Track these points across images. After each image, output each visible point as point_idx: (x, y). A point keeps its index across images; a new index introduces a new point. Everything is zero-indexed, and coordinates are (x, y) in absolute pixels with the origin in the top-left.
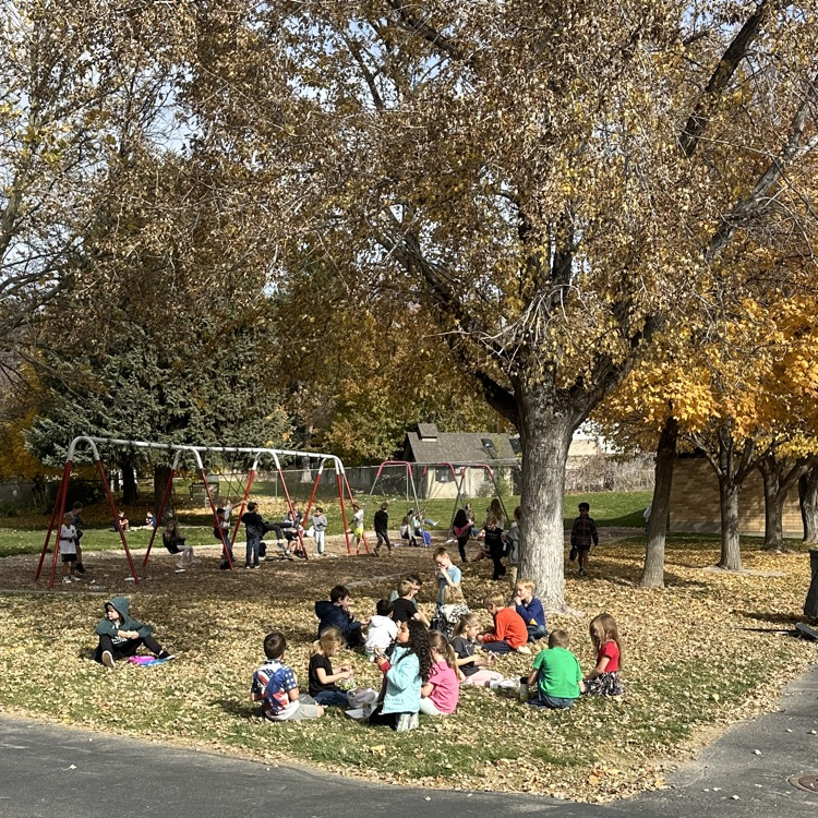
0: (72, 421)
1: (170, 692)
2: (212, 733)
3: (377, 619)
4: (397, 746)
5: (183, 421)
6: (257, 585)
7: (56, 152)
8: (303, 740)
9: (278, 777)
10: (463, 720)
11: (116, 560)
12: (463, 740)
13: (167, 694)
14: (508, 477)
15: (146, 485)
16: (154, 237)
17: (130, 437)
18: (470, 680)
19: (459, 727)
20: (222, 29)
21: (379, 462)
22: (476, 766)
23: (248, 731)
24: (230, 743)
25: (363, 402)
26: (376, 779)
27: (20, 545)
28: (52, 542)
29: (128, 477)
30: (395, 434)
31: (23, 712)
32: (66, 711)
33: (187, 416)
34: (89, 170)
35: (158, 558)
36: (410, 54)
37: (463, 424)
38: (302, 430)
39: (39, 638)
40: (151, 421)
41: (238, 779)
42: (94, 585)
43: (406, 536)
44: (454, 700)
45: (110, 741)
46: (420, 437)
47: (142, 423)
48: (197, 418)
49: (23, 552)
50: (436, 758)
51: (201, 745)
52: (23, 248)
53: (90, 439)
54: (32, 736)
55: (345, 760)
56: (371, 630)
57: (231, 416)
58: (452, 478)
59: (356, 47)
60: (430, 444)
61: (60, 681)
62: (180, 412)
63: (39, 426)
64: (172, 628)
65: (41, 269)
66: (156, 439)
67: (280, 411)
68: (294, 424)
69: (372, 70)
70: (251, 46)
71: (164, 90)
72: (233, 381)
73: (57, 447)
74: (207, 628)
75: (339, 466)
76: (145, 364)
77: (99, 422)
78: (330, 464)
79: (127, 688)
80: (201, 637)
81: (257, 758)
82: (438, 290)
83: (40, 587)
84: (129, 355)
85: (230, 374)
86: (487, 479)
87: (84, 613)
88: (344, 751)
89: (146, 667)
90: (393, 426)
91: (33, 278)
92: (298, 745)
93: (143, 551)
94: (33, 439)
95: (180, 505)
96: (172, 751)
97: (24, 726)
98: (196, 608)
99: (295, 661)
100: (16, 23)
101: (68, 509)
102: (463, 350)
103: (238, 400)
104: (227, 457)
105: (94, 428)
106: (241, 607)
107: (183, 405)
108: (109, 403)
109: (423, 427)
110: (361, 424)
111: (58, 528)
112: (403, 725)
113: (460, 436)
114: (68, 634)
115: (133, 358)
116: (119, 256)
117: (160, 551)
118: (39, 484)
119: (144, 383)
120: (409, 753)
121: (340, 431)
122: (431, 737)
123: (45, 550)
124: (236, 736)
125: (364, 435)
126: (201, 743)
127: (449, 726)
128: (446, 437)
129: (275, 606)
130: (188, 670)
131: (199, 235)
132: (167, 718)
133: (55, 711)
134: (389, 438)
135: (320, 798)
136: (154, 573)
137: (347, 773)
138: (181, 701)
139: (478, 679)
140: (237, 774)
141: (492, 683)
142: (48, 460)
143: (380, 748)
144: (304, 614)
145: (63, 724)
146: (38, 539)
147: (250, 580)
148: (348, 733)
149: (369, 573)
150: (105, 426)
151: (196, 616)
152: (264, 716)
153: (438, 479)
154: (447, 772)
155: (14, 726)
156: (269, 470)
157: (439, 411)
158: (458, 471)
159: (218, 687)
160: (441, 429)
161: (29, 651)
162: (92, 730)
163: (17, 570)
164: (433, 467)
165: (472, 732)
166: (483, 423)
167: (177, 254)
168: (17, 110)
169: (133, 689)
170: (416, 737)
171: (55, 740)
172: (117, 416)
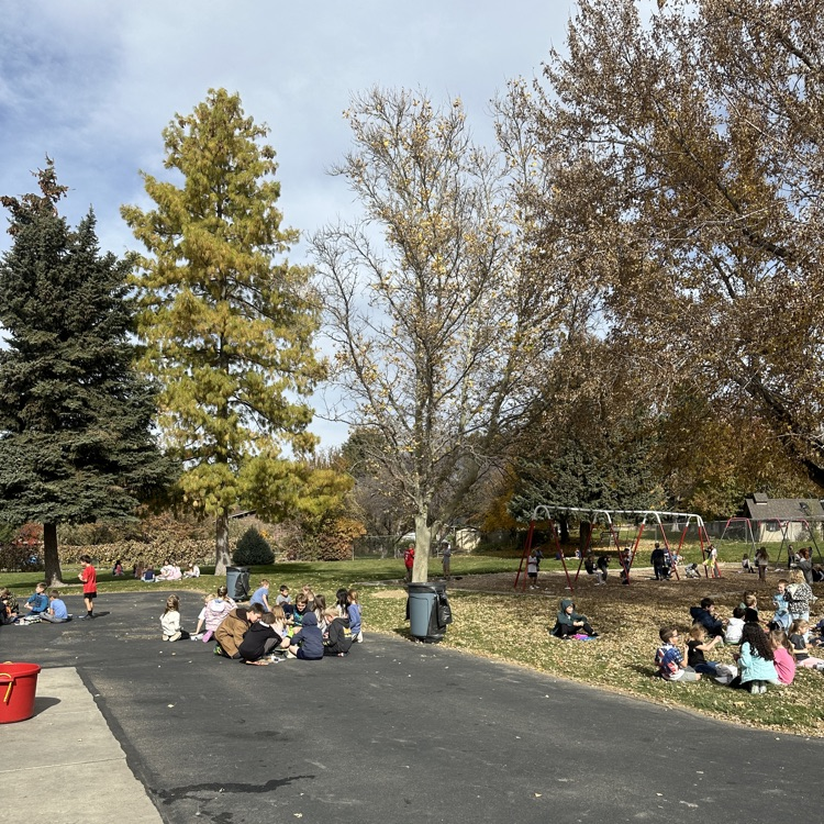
0: (533, 497)
1: (599, 657)
2: (627, 684)
3: (733, 620)
4: (753, 702)
5: (598, 495)
6: (647, 595)
7: (531, 345)
8: (687, 694)
9: (672, 715)
10: (799, 690)
11: (559, 577)
12: (799, 702)
13: (598, 658)
14: (819, 528)
15: (575, 533)
16: (590, 388)
17: (566, 505)
18: (802, 663)
19: (796, 694)
20: (633, 262)
21: (727, 518)
22: (810, 720)
23: (651, 685)
24: (640, 692)
25: (715, 480)
26: (739, 723)
27: (505, 567)
28: (524, 566)
29: (564, 529)
30: (738, 500)
31: (515, 662)
32: (539, 663)
33: (600, 492)
34: (549, 354)
35: (584, 576)
36: (754, 261)
37: (786, 494)
38: (673, 498)
39: (520, 620)
40: (578, 495)
41: (647, 714)
42: (547, 591)
43: (746, 566)
44: (792, 676)
45: (566, 683)
46: (755, 502)
47: (573, 497)
48: (606, 493)
49: (507, 571)
50: (781, 713)
51: (621, 691)
52: (511, 401)
53: (544, 507)
54: (521, 676)
55: (717, 709)
56: (729, 627)
57: (628, 492)
58: (778, 528)
59: (717, 261)
60: (761, 506)
61: (534, 646)
62: (596, 490)
63: (514, 500)
64: (597, 619)
65: (520, 412)
66: (581, 506)
67: (659, 488)
68: (668, 495)
69: (728, 273)
70: (652, 270)
71: (595, 301)
72: (629, 470)
73: (525, 511)
74: (618, 620)
75: (700, 521)
76: (575, 462)
77: (548, 497)
78: (695, 519)
79: (573, 653)
80: (615, 626)
81: (658, 703)
82: (775, 408)
83: (517, 591)
84: (566, 457)
85: (628, 466)
86: (804, 529)
87: (544, 607)
88: (716, 703)
89: (582, 640)
90: (736, 495)
91: (516, 417)
92: (684, 696)
93: (575, 572)
94: (511, 507)
95: (595, 545)
96: (604, 693)
97: (517, 670)
98: (610, 607)
99: (678, 643)
100: (510, 275)
101: (532, 547)
102: (792, 447)
103: (632, 482)
104: (625, 516)
105: (545, 500)
106: (639, 608)
107: (597, 486)
108: (554, 486)
109: (757, 496)
110: (714, 494)
111: (527, 557)
112: (755, 689)
113: (784, 501)
114: (537, 619)
115: (569, 459)
116: (568, 402)
117: (584, 572)
118: (513, 532)
119: (574, 474)
120: (761, 708)
121: (699, 499)
122: (776, 699)
123: (520, 570)
124: (643, 687)
125: (716, 502)
126: (621, 689)
127: (789, 693)
128: (774, 502)
129: (661, 609)
130: (610, 645)
131: (616, 386)
132: (598, 673)
133: (533, 663)
134: (733, 503)
135: (704, 731)
136: (581, 585)
137: (719, 717)
138: (607, 663)
139: (809, 663)
140: (646, 711)
141: (819, 666)
142: (519, 519)
143: (741, 703)
144: (681, 614)
145: (538, 670)
146: (514, 564)
147: (642, 592)
148: (718, 692)
149: (722, 590)
150: (551, 499)
151: (611, 613)
152: (661, 676)
153: (768, 529)
154: (789, 723)
155: (511, 669)
156: (652, 524)
157: (768, 485)
158: (782, 524)
159: (628, 656)
160: (770, 497)
161: (515, 627)
162: (554, 675)
163: (504, 581)
164: (764, 521)
165: (805, 698)
166: (801, 492)
167: (602, 397)
168: (510, 324)
169: (576, 654)
170: (765, 698)
171: (534, 679)
172: (559, 493)
